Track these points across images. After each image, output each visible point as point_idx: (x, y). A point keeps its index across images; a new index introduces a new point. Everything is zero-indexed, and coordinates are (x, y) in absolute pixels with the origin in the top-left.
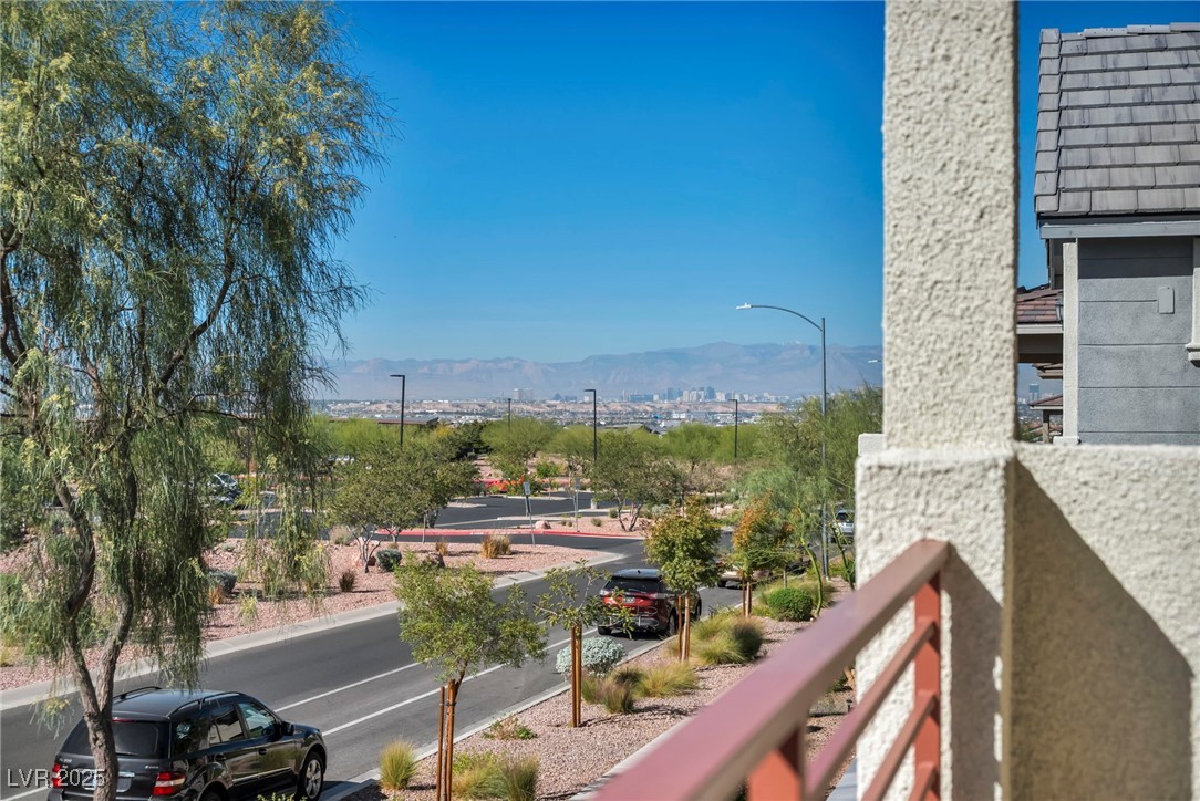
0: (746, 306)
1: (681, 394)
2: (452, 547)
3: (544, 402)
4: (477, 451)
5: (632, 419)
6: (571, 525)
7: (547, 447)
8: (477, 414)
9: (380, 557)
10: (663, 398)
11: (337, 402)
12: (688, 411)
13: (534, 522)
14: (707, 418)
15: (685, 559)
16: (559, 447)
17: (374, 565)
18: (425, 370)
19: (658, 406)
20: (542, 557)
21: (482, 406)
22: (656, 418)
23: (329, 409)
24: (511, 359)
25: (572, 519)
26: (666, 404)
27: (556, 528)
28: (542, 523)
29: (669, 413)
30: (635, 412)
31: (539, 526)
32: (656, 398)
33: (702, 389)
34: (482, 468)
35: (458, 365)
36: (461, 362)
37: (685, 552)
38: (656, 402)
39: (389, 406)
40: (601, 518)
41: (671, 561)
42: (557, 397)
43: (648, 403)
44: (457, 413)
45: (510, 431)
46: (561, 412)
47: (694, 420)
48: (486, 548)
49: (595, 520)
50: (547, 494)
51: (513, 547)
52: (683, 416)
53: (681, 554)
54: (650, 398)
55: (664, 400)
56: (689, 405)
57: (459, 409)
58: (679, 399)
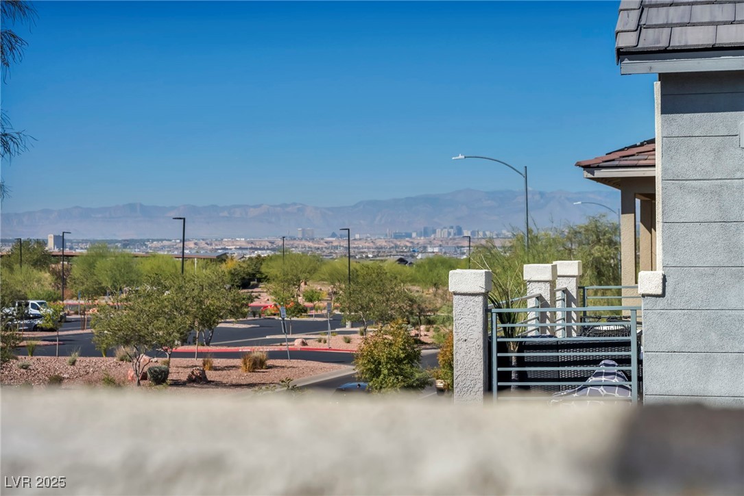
0: (461, 157)
1: (434, 232)
2: (217, 362)
3: (322, 239)
4: (260, 280)
5: (394, 253)
6: (325, 342)
7: (313, 276)
8: (268, 249)
9: (151, 373)
10: (420, 235)
11: (153, 240)
12: (440, 246)
13: (293, 340)
14: (456, 251)
15: (389, 375)
16: (323, 277)
17: (146, 379)
18: (226, 214)
19: (416, 242)
20: (294, 370)
21: (272, 243)
22: (414, 251)
23: (146, 246)
24: (295, 204)
25: (327, 337)
26: (422, 240)
27: (313, 345)
28: (300, 341)
29: (425, 248)
30: (397, 246)
31: (297, 344)
32: (414, 235)
33: (452, 227)
34: (262, 294)
35: (252, 209)
36: (255, 207)
37: (389, 370)
38: (414, 238)
39: (196, 244)
40: (352, 336)
41: (377, 378)
42: (333, 235)
43: (407, 239)
44: (251, 248)
45: (284, 263)
46: (336, 247)
47: (445, 253)
48: (245, 364)
49: (345, 338)
50: (311, 316)
51: (269, 362)
52: (436, 250)
53: (386, 372)
54: (410, 236)
55: (421, 236)
56: (442, 241)
57: (253, 246)
58: (433, 236)
